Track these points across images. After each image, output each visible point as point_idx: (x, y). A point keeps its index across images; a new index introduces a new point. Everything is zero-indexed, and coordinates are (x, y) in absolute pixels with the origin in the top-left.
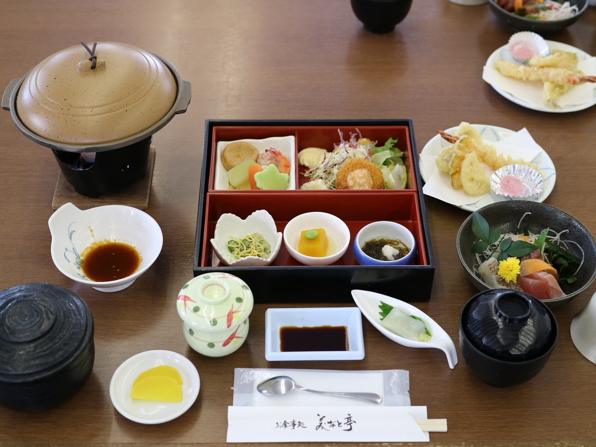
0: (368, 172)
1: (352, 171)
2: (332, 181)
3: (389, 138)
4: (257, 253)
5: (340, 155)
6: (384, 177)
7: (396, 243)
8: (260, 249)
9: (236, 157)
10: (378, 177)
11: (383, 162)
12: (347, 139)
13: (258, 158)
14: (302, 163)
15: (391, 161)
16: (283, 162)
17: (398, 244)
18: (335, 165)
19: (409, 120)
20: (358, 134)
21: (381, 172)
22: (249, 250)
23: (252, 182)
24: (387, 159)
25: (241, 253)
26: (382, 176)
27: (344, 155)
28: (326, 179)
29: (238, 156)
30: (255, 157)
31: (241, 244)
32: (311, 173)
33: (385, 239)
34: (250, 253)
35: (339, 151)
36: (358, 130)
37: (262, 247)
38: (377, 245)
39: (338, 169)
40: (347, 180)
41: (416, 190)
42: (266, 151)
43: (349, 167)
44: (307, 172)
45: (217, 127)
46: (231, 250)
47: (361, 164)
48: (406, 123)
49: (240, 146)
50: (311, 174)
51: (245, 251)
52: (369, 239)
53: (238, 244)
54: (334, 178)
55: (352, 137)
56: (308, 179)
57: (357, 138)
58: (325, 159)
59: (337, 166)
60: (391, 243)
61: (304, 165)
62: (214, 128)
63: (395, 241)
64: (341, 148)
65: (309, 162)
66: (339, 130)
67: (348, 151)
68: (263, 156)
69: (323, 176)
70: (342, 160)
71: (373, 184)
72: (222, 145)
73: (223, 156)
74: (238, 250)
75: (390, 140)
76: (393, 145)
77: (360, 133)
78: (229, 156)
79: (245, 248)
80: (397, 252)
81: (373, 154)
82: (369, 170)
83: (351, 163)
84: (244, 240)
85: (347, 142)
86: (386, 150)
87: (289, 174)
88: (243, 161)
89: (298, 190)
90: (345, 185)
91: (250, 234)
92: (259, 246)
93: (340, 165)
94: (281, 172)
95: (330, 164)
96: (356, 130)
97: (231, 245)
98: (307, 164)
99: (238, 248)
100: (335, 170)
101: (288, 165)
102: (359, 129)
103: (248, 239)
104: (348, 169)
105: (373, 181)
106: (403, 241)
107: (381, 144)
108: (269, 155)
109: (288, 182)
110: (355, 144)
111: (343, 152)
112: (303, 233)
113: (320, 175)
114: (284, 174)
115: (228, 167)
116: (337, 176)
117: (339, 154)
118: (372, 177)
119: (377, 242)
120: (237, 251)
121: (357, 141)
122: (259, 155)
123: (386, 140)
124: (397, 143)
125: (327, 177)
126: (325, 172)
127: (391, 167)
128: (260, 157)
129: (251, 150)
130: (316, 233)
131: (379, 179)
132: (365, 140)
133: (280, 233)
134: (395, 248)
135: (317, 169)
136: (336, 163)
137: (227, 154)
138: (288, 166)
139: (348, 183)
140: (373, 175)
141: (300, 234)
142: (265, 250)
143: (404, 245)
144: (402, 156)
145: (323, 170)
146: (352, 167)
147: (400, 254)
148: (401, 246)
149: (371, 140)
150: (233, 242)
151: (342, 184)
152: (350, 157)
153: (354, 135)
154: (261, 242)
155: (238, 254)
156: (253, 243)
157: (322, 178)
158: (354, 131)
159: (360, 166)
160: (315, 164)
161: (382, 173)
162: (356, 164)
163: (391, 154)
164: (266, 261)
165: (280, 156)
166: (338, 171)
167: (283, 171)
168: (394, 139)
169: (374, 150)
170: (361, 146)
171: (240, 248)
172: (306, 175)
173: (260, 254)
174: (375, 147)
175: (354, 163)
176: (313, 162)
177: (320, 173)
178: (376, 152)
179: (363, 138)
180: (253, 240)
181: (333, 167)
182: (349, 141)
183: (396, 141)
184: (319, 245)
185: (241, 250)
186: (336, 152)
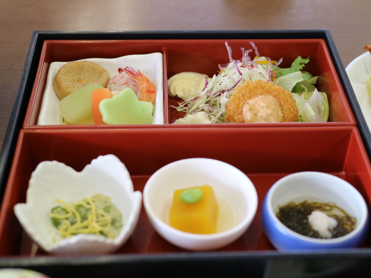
0: (274, 99)
1: (250, 98)
2: (218, 115)
3: (296, 57)
4: (98, 228)
5: (230, 78)
6: (299, 108)
7: (328, 208)
8: (105, 220)
9: (75, 81)
10: (290, 107)
11: (292, 88)
12: (238, 57)
13: (107, 83)
14: (173, 93)
15: (303, 86)
16: (145, 85)
17: (331, 209)
18: (223, 92)
19: (325, 31)
20: (254, 50)
21: (294, 100)
22: (85, 223)
23: (97, 116)
24: (297, 83)
25: (72, 229)
26: (295, 106)
27: (237, 77)
28: (210, 112)
29: (78, 81)
30: (103, 81)
31: (74, 214)
32: (186, 106)
33: (310, 201)
34: (86, 227)
35: (227, 72)
36: (253, 45)
37: (108, 218)
38: (299, 212)
39: (226, 97)
40: (242, 112)
41: (355, 124)
42: (120, 70)
43: (244, 92)
44: (181, 105)
45: (49, 41)
46: (56, 223)
47: (263, 88)
48: (322, 35)
49: (83, 66)
50: (186, 108)
51: (79, 225)
52: (284, 201)
53: (67, 213)
54: (223, 110)
55: (245, 55)
56: (182, 115)
57: (252, 56)
58: (207, 84)
59: (225, 93)
60: (320, 207)
61: (177, 96)
62: (45, 43)
63: (326, 205)
64: (231, 69)
65: (184, 91)
66: (226, 43)
67: (242, 72)
68: (115, 81)
69: (206, 108)
70: (233, 85)
71: (283, 117)
72: (56, 66)
73: (56, 81)
74: (68, 223)
75: (299, 59)
76: (303, 65)
77: (256, 49)
78: (65, 81)
79: (79, 219)
80: (333, 223)
81: (277, 77)
82: (275, 96)
83: (247, 87)
84: (79, 207)
85: (238, 61)
86: (296, 71)
87: (154, 103)
88: (84, 86)
89: (168, 124)
90: (241, 120)
91: (89, 196)
92: (103, 216)
93: (231, 92)
94: (140, 100)
95: (215, 91)
96: (251, 45)
97: (57, 216)
98: (180, 94)
99: (67, 219)
100: (223, 99)
101: (152, 90)
102: (255, 43)
103: (84, 204)
104: (243, 95)
105: (283, 113)
106: (339, 204)
107: (286, 64)
108: (124, 79)
109: (153, 114)
110: (250, 63)
111: (234, 73)
112: (177, 193)
113: (201, 106)
114: (146, 102)
115: (61, 94)
116: (226, 106)
117: (228, 76)
118: (281, 106)
119: (296, 206)
120: (65, 224)
121: (252, 59)
122: (109, 80)
123: (293, 60)
124: (309, 62)
125: (211, 110)
126: (207, 103)
127: (304, 94)
128: (111, 82)
129: (99, 72)
130: (198, 194)
131: (292, 110)
132: (263, 58)
133: (138, 193)
134: (329, 216)
135: (195, 99)
136: (224, 88)
137: (62, 77)
138: (151, 92)
139: (245, 117)
140: (283, 103)
141: (170, 196)
142: (113, 222)
143: (342, 211)
144: (315, 83)
145: (203, 100)
146: (250, 93)
147: (338, 226)
148: (336, 212)
149: (272, 60)
150: (59, 209)
151: (236, 118)
152: (244, 80)
153: (248, 51)
154: (107, 209)
155: (66, 230)
156: (93, 210)
157: (203, 110)
158: (248, 47)
159: (261, 90)
160: (192, 94)
161: (295, 102)
162: (256, 88)
163: (303, 77)
164: (111, 245)
165: (140, 77)
166: (228, 99)
167: (144, 98)
168: (304, 57)
169: (277, 72)
170: (259, 66)
171: (71, 219)
172: (179, 109)
173: (105, 230)
174: (278, 68)
175: (252, 87)
176: (190, 91)
177: (200, 103)
178: (281, 74)
179: (261, 56)
180: (93, 206)
181: (220, 95)
182: (241, 61)
183: (307, 61)
184: (204, 214)
185: (72, 224)
186: (223, 74)
